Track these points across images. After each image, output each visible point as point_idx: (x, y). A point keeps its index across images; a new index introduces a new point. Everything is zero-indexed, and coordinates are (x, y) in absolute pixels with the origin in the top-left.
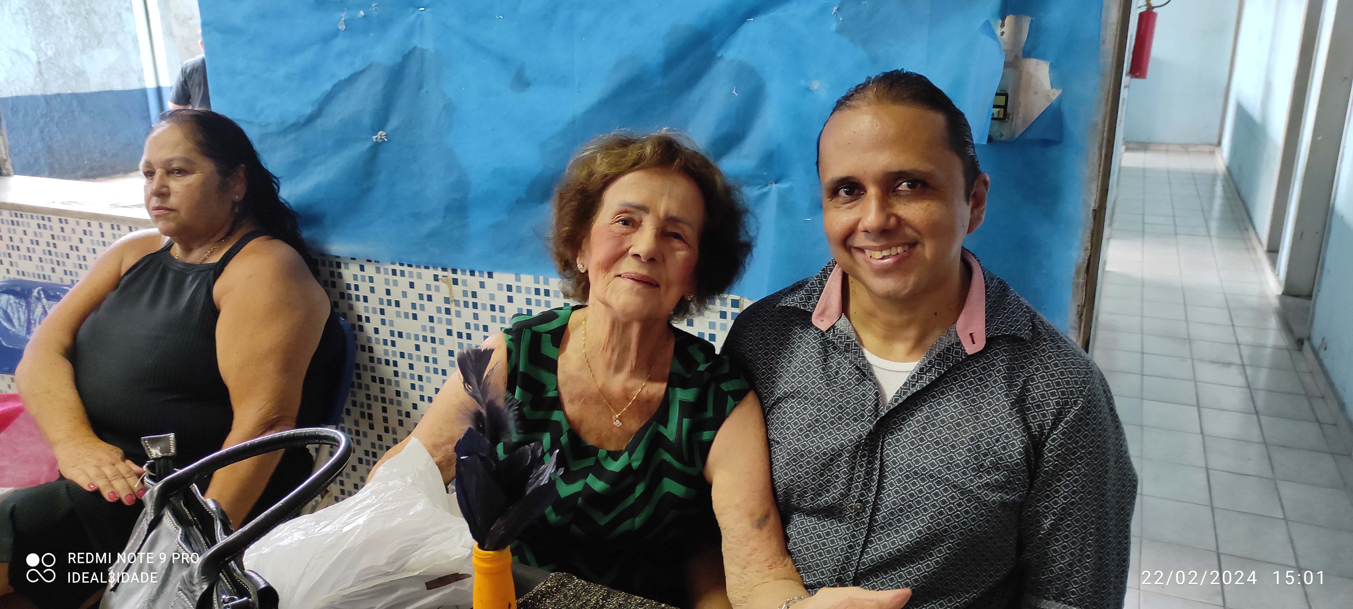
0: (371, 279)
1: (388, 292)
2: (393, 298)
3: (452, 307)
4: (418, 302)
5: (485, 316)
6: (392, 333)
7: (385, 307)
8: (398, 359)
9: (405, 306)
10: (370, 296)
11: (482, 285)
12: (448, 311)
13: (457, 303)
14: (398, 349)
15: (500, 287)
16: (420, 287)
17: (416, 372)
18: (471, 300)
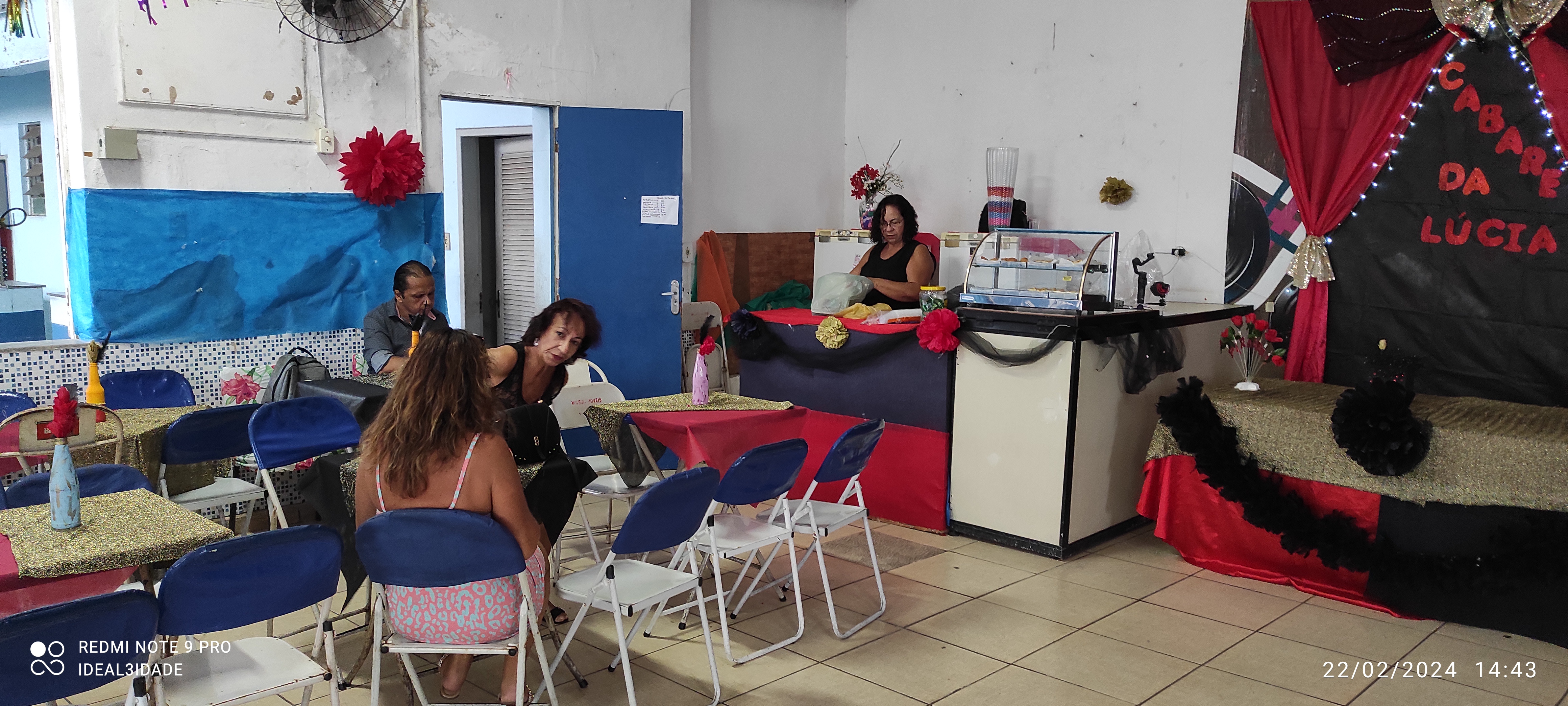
0: (191, 351)
1: (201, 355)
2: (203, 358)
3: (236, 355)
4: (217, 356)
5: (252, 356)
6: (202, 373)
7: (199, 362)
8: (204, 384)
9: (210, 359)
10: (190, 359)
11: (251, 343)
12: (233, 357)
13: (238, 353)
14: (204, 380)
15: (260, 342)
16: (219, 349)
17: (214, 388)
18: (245, 350)
